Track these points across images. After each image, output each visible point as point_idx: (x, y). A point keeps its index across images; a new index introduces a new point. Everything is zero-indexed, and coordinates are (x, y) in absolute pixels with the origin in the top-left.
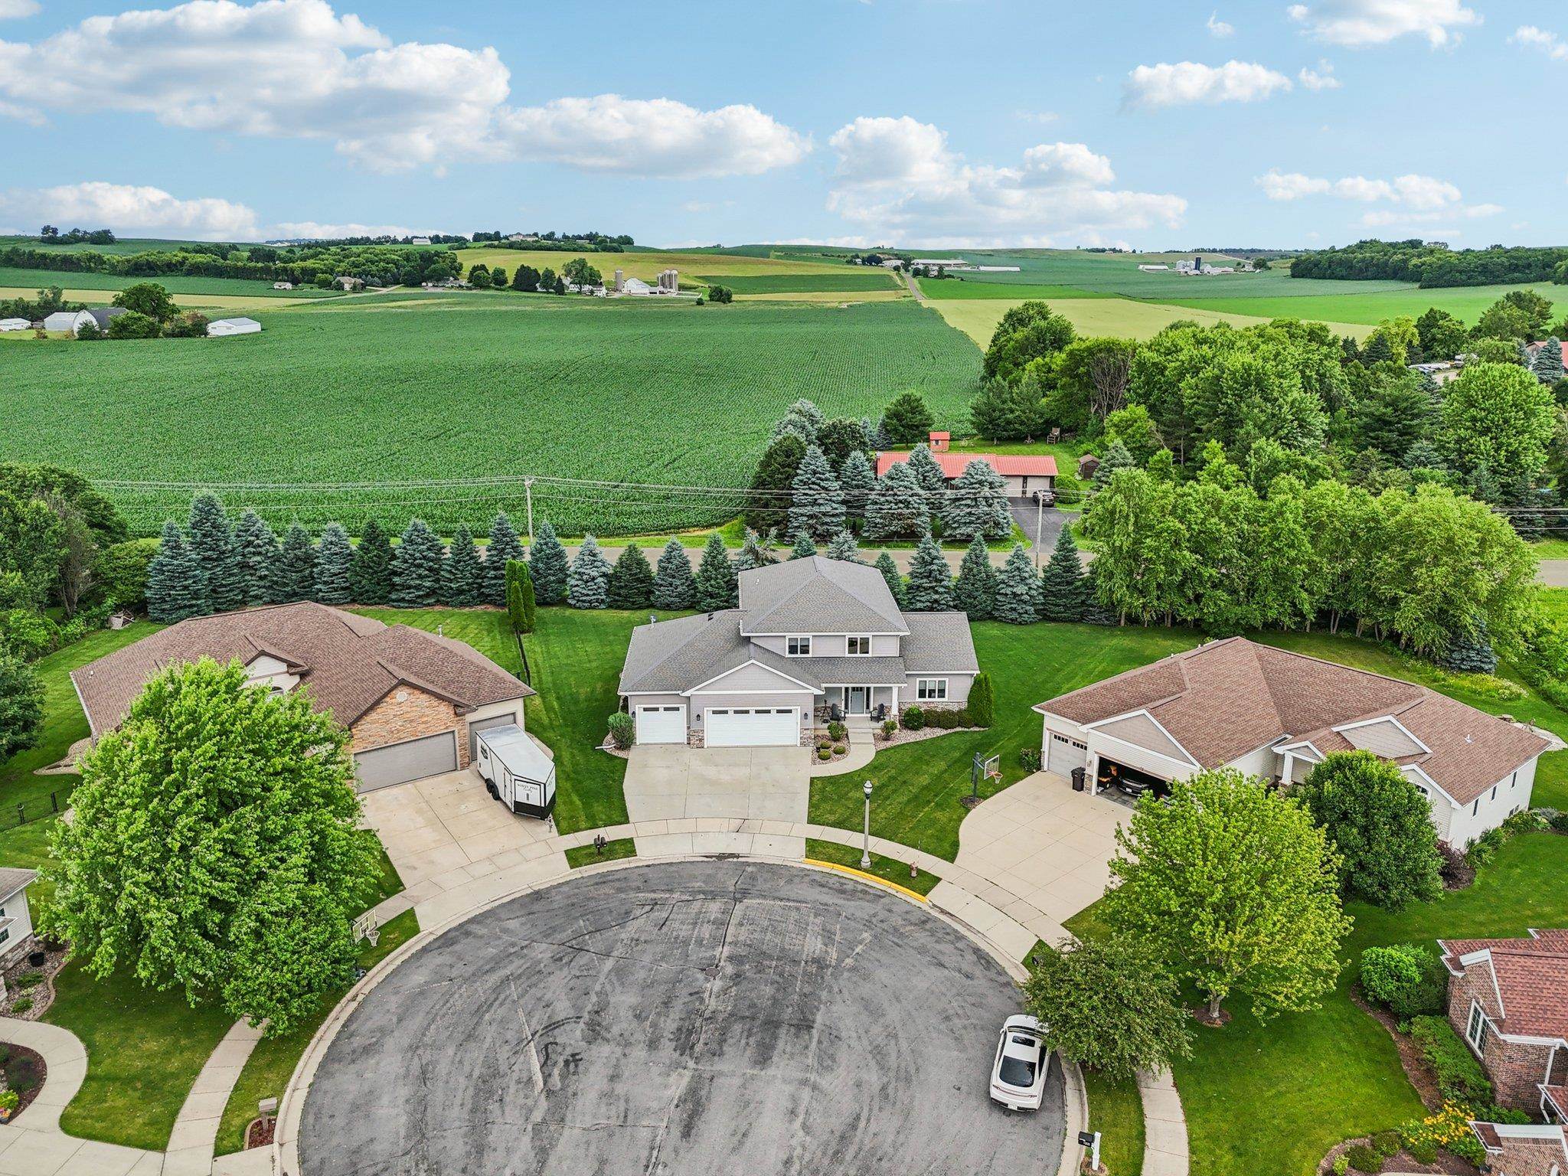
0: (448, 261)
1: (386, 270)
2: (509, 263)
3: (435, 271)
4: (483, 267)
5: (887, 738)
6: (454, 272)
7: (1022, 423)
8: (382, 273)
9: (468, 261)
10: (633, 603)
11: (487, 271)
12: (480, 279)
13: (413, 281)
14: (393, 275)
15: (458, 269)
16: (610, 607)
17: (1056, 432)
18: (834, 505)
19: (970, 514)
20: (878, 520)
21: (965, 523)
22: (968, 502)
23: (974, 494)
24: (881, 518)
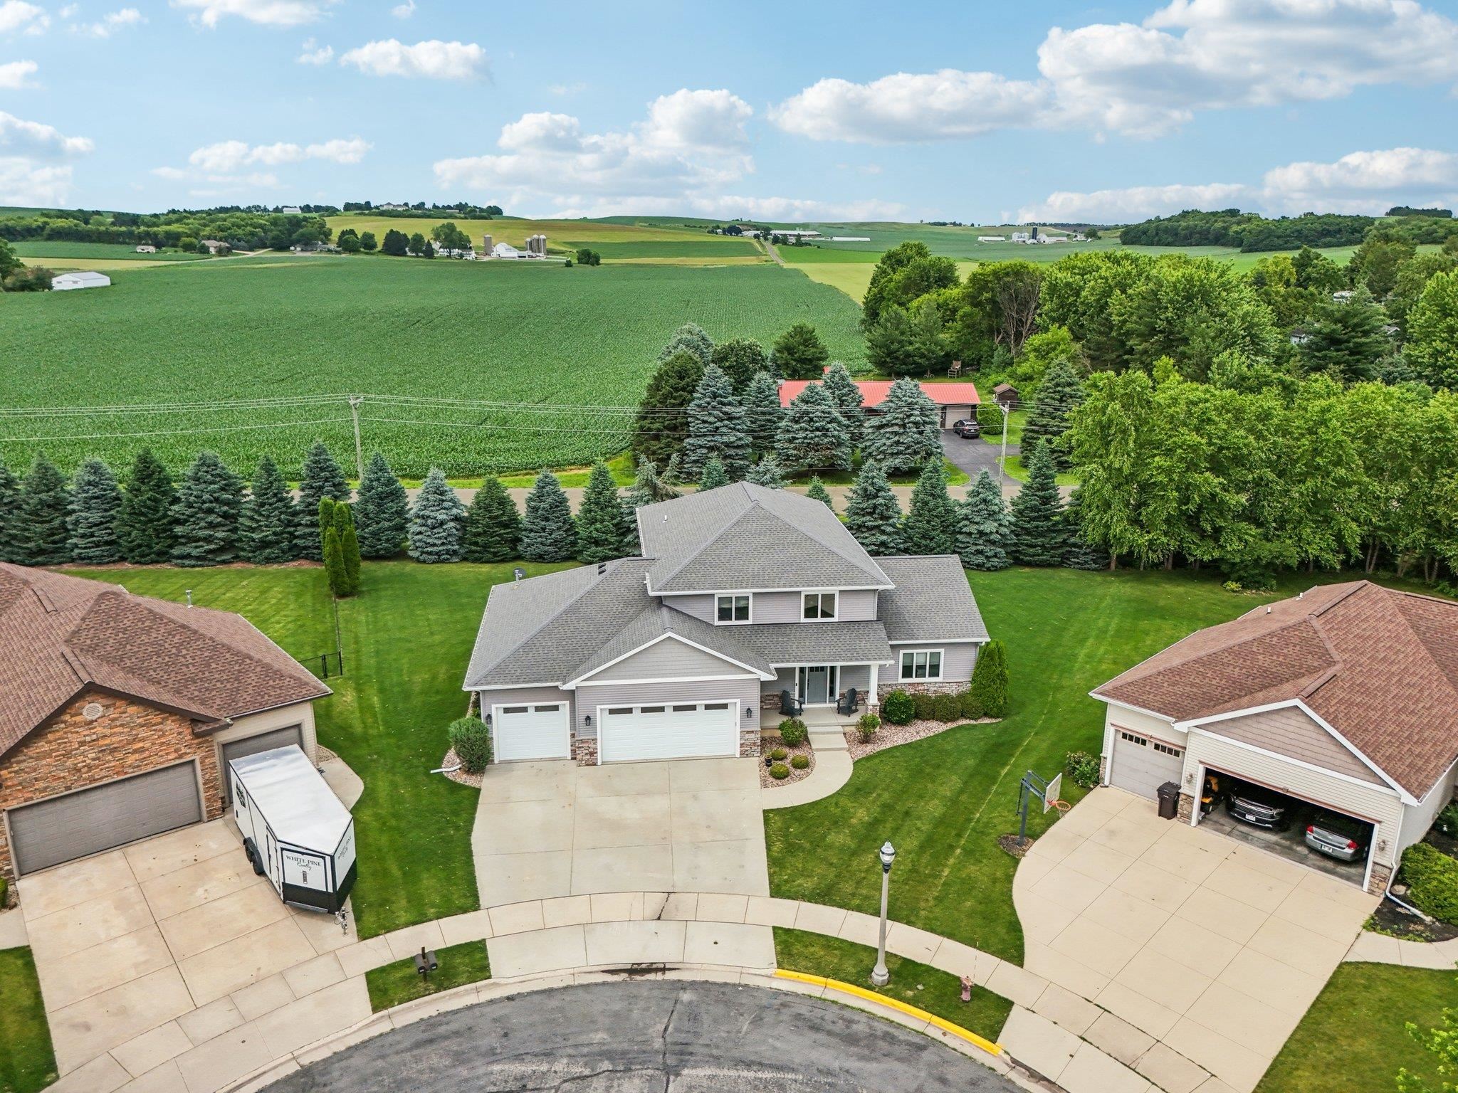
0: (316, 226)
1: (252, 234)
2: (379, 229)
3: (303, 235)
4: (352, 232)
5: (865, 740)
6: (322, 236)
7: (923, 356)
8: (249, 237)
9: (336, 227)
10: (495, 554)
11: (355, 236)
12: (349, 243)
13: (280, 246)
14: (261, 239)
15: (327, 234)
16: (465, 559)
17: (957, 365)
18: (741, 435)
19: (898, 443)
20: (791, 452)
21: (892, 454)
22: (896, 429)
23: (903, 419)
24: (795, 448)
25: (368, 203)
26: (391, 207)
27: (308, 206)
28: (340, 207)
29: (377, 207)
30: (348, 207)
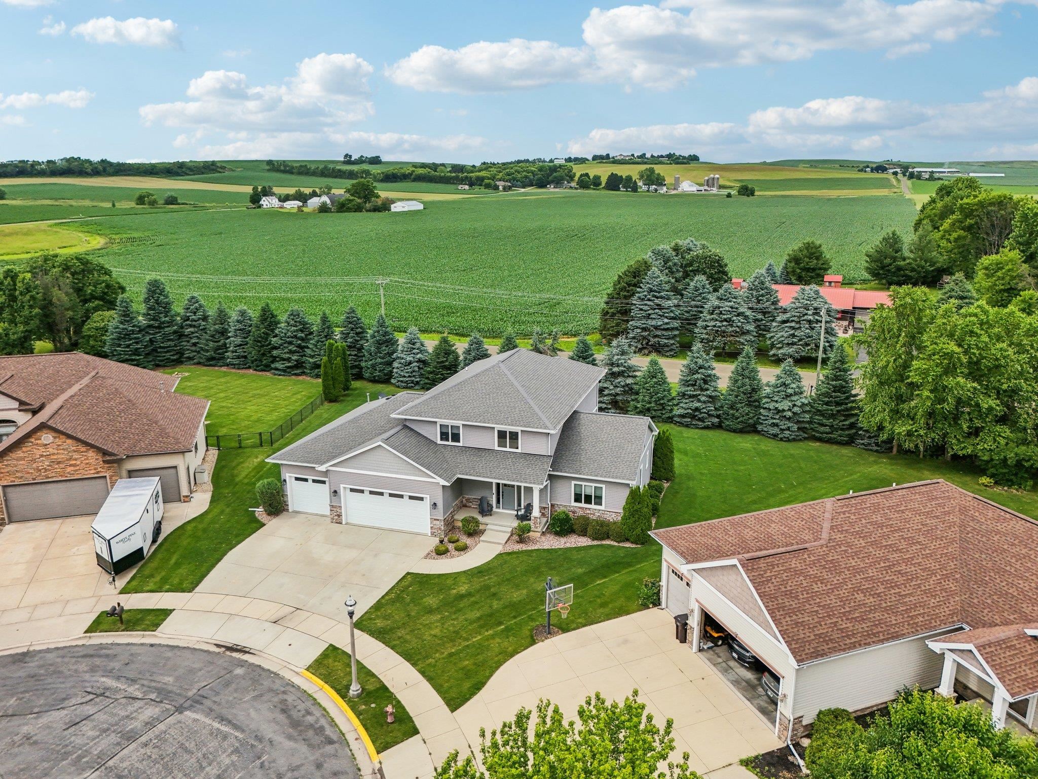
0: (566, 171)
1: (526, 177)
2: (604, 172)
3: (555, 177)
4: (587, 175)
6: (568, 178)
8: (524, 179)
9: (578, 170)
11: (589, 177)
12: (584, 182)
13: (542, 185)
14: (530, 180)
15: (572, 178)
18: (666, 320)
19: (793, 336)
20: (704, 336)
21: (788, 344)
22: (793, 324)
23: (799, 317)
24: (707, 334)
25: (608, 155)
26: (622, 157)
27: (570, 158)
28: (590, 158)
29: (613, 158)
30: (595, 158)
